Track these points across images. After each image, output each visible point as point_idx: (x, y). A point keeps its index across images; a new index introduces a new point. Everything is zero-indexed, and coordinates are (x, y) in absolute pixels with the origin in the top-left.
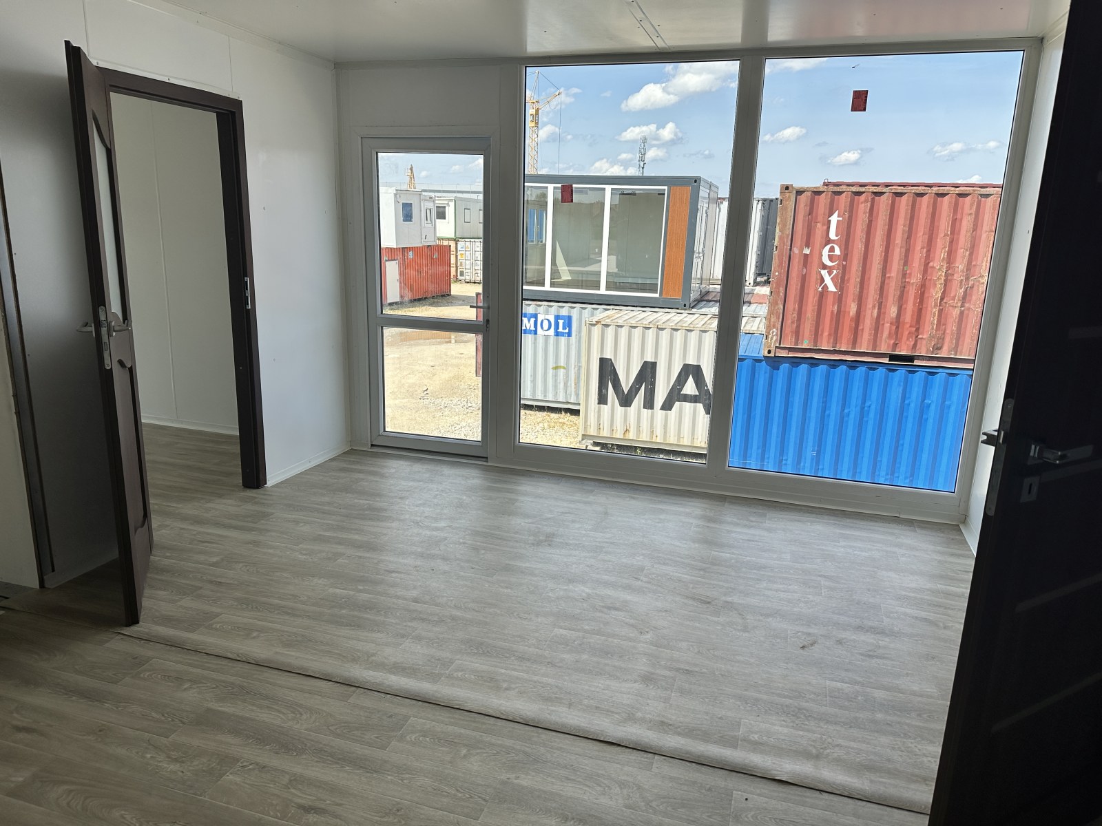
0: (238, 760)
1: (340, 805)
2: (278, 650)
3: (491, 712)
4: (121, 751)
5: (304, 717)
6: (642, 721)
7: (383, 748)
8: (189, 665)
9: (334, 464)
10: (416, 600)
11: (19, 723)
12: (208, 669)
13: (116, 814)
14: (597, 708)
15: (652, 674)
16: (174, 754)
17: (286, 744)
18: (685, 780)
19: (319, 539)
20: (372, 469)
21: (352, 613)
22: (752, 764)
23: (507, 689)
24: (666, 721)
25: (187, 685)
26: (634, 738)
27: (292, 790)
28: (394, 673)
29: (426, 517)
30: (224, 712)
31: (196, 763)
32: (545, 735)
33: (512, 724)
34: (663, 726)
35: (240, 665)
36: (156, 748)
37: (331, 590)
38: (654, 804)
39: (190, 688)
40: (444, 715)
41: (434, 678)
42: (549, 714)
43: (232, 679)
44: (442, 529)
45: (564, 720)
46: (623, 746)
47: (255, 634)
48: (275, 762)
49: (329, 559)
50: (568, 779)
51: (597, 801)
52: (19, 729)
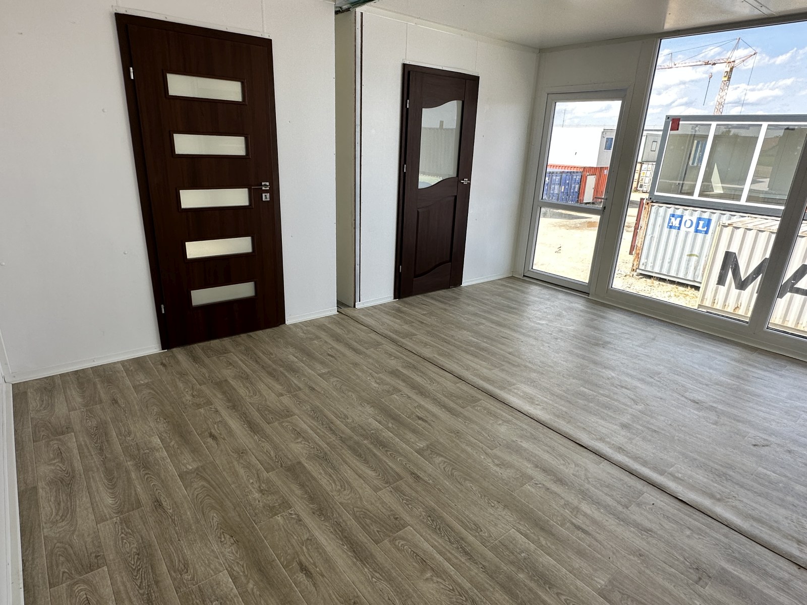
0: (401, 391)
1: (434, 422)
2: (435, 356)
3: (523, 411)
4: (360, 374)
5: (435, 384)
6: (609, 443)
7: (463, 408)
8: (397, 351)
9: (500, 281)
10: (510, 353)
11: (330, 353)
12: (404, 354)
13: (350, 394)
14: (584, 428)
15: (630, 425)
16: (378, 381)
17: (422, 392)
18: (617, 477)
19: (475, 315)
20: (519, 288)
21: (475, 350)
22: (666, 486)
23: (537, 404)
24: (623, 447)
25: (393, 358)
26: (597, 448)
27: (417, 409)
28: (483, 381)
29: (536, 317)
30: (402, 372)
31: (384, 387)
32: (546, 430)
33: (531, 420)
34: (620, 449)
35: (417, 356)
36: (372, 377)
37: (471, 338)
38: (590, 480)
39: (394, 359)
40: (498, 405)
41: (502, 388)
42: (554, 422)
43: (412, 361)
44: (542, 325)
45: (560, 427)
46: (588, 449)
47: (428, 347)
48: (414, 397)
49: (476, 324)
50: (548, 452)
51: (558, 466)
52: (329, 355)
